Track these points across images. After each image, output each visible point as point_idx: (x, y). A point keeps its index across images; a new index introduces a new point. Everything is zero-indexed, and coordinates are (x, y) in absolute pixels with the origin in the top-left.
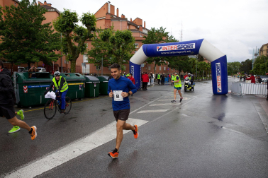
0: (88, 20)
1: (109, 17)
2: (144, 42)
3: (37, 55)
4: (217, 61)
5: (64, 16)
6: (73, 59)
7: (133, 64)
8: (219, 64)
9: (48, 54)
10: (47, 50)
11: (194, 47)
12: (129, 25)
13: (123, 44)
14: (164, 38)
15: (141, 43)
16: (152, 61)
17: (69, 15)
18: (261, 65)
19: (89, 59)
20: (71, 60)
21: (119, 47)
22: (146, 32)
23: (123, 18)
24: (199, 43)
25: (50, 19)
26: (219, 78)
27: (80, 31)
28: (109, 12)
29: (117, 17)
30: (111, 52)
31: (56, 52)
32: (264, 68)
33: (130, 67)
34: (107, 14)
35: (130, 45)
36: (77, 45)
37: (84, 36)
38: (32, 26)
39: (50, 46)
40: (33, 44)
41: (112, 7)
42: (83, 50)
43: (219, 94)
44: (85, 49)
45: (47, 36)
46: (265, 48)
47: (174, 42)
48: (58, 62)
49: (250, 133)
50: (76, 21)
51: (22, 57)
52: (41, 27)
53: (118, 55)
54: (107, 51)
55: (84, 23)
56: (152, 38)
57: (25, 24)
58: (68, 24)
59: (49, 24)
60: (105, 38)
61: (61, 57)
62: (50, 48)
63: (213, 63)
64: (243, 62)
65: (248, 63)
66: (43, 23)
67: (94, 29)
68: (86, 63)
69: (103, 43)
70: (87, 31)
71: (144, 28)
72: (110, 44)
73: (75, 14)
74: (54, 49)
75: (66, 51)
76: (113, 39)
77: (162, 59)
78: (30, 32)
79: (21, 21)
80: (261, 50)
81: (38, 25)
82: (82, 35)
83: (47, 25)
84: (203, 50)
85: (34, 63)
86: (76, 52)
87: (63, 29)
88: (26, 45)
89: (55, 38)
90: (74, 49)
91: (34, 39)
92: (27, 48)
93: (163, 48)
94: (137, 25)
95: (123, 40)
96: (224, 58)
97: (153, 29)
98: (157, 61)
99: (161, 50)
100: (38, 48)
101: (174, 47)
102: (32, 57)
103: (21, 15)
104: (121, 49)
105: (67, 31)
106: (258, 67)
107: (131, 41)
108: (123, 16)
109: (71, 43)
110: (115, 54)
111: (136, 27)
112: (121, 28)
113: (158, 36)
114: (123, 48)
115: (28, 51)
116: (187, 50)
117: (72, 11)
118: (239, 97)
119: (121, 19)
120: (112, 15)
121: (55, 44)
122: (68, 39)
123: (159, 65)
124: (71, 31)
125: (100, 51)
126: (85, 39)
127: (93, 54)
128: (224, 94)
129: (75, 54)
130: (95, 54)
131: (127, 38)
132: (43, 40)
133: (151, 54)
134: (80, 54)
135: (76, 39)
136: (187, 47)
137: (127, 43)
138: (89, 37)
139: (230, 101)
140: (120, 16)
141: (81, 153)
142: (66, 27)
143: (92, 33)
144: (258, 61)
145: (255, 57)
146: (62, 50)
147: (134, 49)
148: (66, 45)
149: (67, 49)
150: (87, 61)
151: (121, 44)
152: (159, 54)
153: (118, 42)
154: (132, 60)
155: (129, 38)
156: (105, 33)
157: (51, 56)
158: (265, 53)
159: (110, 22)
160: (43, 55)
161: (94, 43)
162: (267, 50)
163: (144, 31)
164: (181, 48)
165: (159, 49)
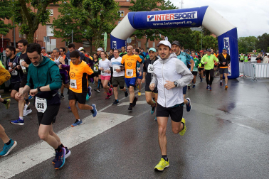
2: (131, 9)
4: (225, 35)
6: (30, 31)
7: (115, 39)
8: (227, 38)
11: (196, 17)
13: (102, 11)
14: (159, 4)
15: (128, 10)
16: (142, 35)
19: (55, 32)
20: (27, 33)
21: (95, 15)
24: (202, 11)
30: (85, 22)
31: (6, 22)
33: (112, 43)
35: (111, 13)
36: (34, 10)
42: (44, 18)
44: (47, 18)
47: (172, 9)
48: (9, 36)
53: (95, 26)
54: (79, 22)
56: (143, 4)
63: (221, 38)
64: (259, 37)
65: (265, 38)
68: (51, 38)
69: (73, 9)
72: (84, 11)
74: (3, 17)
75: (19, 20)
76: (88, 5)
84: (206, 20)
86: (35, 22)
90: (31, 18)
95: (102, 5)
96: (234, 31)
98: (150, 35)
99: (153, 20)
101: (170, 17)
104: (99, 18)
107: (112, 8)
109: (26, 10)
110: (91, 25)
114: (101, 16)
116: (186, 20)
118: (253, 81)
122: (22, 3)
123: (153, 40)
125: (71, 21)
126: (47, 3)
127: (59, 25)
128: (234, 78)
129: (32, 23)
130: (64, 25)
134: (40, 25)
135: (35, 3)
136: (187, 16)
137: (107, 10)
139: (241, 87)
141: (34, 164)
146: (13, 18)
147: (119, 19)
148: (20, 11)
149: (21, 17)
150: (52, 35)
151: (99, 11)
152: (150, 25)
153: (95, 8)
154: (115, 33)
155: (110, 4)
161: (62, 9)
164: (179, 17)
165: (150, 19)
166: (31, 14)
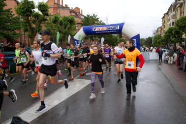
0: (42, 7)
1: (56, 6)
2: (82, 25)
3: (2, 34)
4: (134, 38)
5: (24, 4)
6: (32, 37)
7: (76, 40)
9: (10, 33)
10: (9, 30)
11: (118, 28)
12: (71, 12)
14: (96, 22)
15: (80, 25)
16: (88, 38)
17: (28, 3)
18: (158, 41)
20: (31, 38)
21: (65, 28)
23: (67, 7)
27: (37, 16)
28: (56, 2)
29: (62, 6)
30: (60, 32)
32: (159, 43)
33: (74, 43)
34: (55, 3)
35: (73, 26)
36: (34, 26)
37: (40, 19)
39: (12, 26)
42: (39, 30)
44: (41, 29)
45: (9, 18)
46: (160, 30)
47: (103, 25)
50: (34, 8)
52: (3, 11)
53: (65, 34)
55: (40, 10)
56: (88, 22)
58: (28, 10)
59: (10, 10)
60: (55, 21)
61: (21, 35)
62: (12, 28)
64: (146, 39)
65: (150, 39)
66: (5, 8)
67: (47, 15)
69: (54, 25)
71: (81, 15)
72: (59, 26)
73: (33, 2)
74: (15, 29)
75: (26, 31)
76: (61, 22)
77: (95, 37)
80: (157, 31)
81: (1, 10)
82: (38, 18)
83: (8, 11)
86: (34, 31)
87: (24, 13)
89: (16, 21)
93: (97, 29)
94: (76, 12)
95: (69, 23)
97: (88, 16)
98: (91, 38)
100: (2, 29)
101: (105, 28)
104: (67, 30)
105: (27, 15)
106: (156, 42)
107: (74, 24)
108: (66, 5)
109: (30, 25)
111: (76, 14)
112: (64, 14)
113: (90, 21)
114: (68, 28)
116: (113, 30)
118: (148, 61)
119: (65, 7)
120: (58, 4)
121: (16, 25)
122: (28, 21)
123: (93, 40)
124: (30, 15)
126: (41, 22)
129: (33, 33)
131: (71, 21)
132: (5, 22)
133: (89, 34)
134: (37, 33)
135: (34, 22)
136: (114, 28)
137: (71, 25)
138: (44, 20)
142: (26, 12)
143: (46, 17)
144: (155, 38)
145: (154, 35)
146: (22, 29)
147: (77, 31)
148: (26, 26)
150: (41, 39)
151: (67, 26)
153: (65, 24)
154: (76, 37)
155: (73, 22)
156: (55, 18)
157: (13, 35)
158: (159, 33)
159: (57, 10)
160: (7, 34)
161: (46, 25)
162: (161, 31)
163: (82, 17)
164: (109, 29)
165: (94, 30)
166: (33, 28)
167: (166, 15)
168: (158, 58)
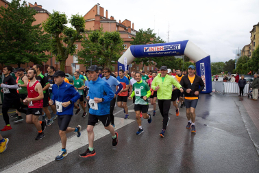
0: (77, 21)
1: (98, 19)
2: (132, 43)
3: (27, 56)
4: (201, 61)
5: (53, 18)
6: (63, 60)
7: (121, 65)
8: (203, 64)
9: (38, 55)
10: (37, 50)
11: (179, 48)
12: (118, 26)
13: (112, 45)
14: (152, 39)
15: (129, 44)
16: (140, 62)
17: (58, 17)
18: (243, 65)
19: (79, 60)
20: (60, 61)
21: (107, 48)
22: (135, 33)
23: (112, 19)
24: (184, 44)
25: (40, 20)
26: (203, 78)
27: (69, 32)
28: (99, 14)
29: (107, 19)
30: (100, 53)
31: (46, 53)
32: (245, 68)
34: (97, 15)
35: (118, 46)
36: (65, 45)
37: (73, 37)
38: (22, 27)
39: (40, 47)
40: (23, 45)
41: (102, 9)
42: (72, 50)
43: (204, 93)
44: (74, 50)
45: (37, 37)
46: (247, 49)
47: (161, 43)
48: (48, 63)
49: (231, 130)
50: (66, 22)
51: (12, 58)
52: (31, 28)
53: (107, 56)
54: (96, 52)
55: (73, 25)
56: (140, 39)
57: (15, 25)
58: (57, 26)
59: (39, 25)
60: (94, 39)
61: (51, 58)
62: (40, 49)
63: (198, 64)
64: (226, 62)
65: (231, 63)
66: (33, 24)
67: (83, 31)
68: (76, 64)
69: (92, 44)
70: (76, 33)
71: (132, 30)
72: (99, 45)
73: (64, 15)
74: (44, 50)
75: (55, 52)
76: (102, 41)
77: (150, 60)
78: (19, 33)
79: (11, 22)
80: (243, 51)
81: (28, 26)
82: (71, 36)
83: (37, 27)
84: (188, 50)
85: (24, 63)
86: (66, 53)
87: (52, 30)
88: (16, 45)
89: (45, 39)
90: (64, 50)
91: (25, 40)
92: (17, 49)
93: (150, 49)
94: (125, 26)
95: (112, 41)
96: (208, 59)
97: (141, 31)
98: (145, 61)
99: (148, 51)
100: (28, 49)
101: (161, 48)
102: (22, 58)
103: (11, 16)
104: (110, 50)
105: (57, 32)
106: (240, 67)
107: (119, 42)
108: (112, 17)
109: (60, 45)
110: (104, 55)
111: (125, 29)
112: (110, 29)
113: (145, 37)
114: (111, 48)
115: (18, 52)
116: (172, 51)
117: (61, 13)
118: (223, 95)
119: (110, 20)
120: (101, 16)
121: (45, 45)
122: (58, 40)
123: (147, 65)
124: (60, 32)
125: (90, 52)
126: (74, 40)
127: (82, 55)
128: (209, 93)
129: (64, 54)
130: (85, 55)
131: (115, 39)
132: (33, 41)
133: (138, 54)
134: (69, 55)
135: (66, 40)
136: (173, 47)
137: (115, 44)
138: (78, 38)
139: (214, 100)
140: (109, 18)
142: (55, 28)
143: (81, 34)
144: (240, 61)
145: (238, 57)
146: (51, 50)
147: (123, 50)
148: (56, 46)
149: (57, 50)
150: (77, 62)
152: (146, 54)
153: (106, 43)
154: (121, 60)
155: (117, 39)
156: (94, 34)
157: (41, 57)
158: (246, 54)
159: (99, 24)
160: (34, 56)
161: (84, 44)
162: (249, 51)
163: (132, 32)
164: (167, 49)
165: (146, 50)
166: (63, 48)
167: (257, 27)
168: (237, 90)
